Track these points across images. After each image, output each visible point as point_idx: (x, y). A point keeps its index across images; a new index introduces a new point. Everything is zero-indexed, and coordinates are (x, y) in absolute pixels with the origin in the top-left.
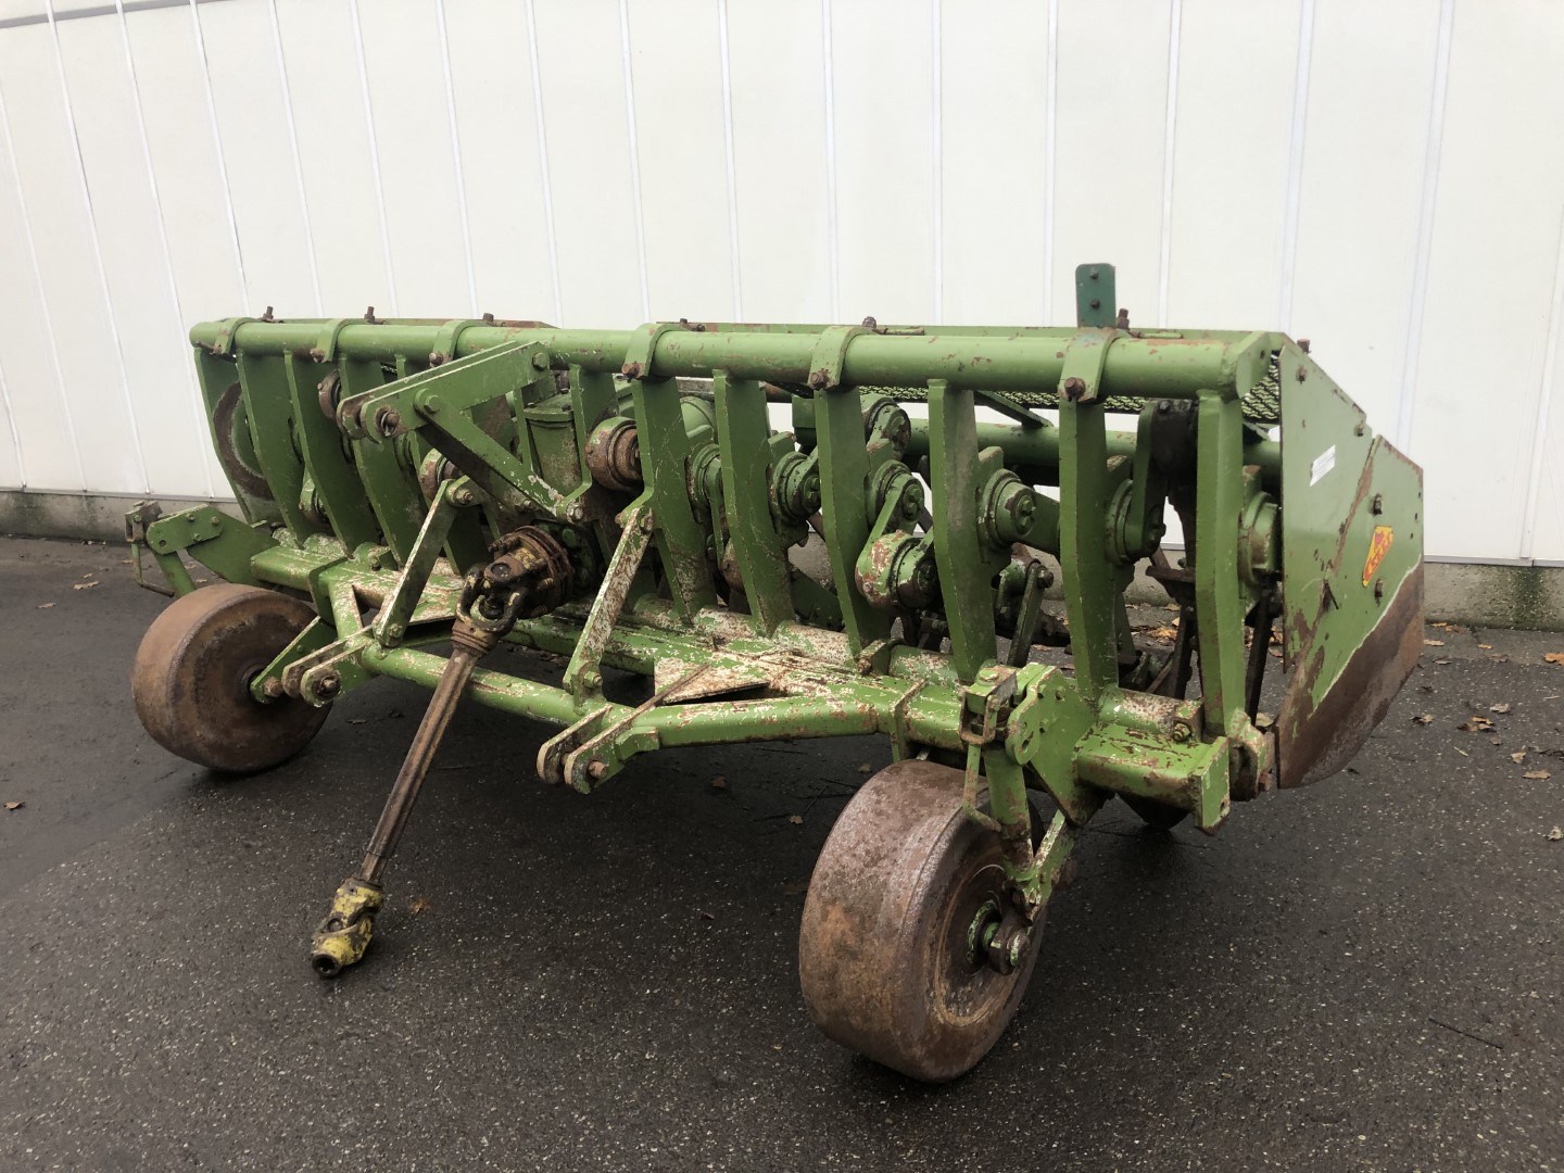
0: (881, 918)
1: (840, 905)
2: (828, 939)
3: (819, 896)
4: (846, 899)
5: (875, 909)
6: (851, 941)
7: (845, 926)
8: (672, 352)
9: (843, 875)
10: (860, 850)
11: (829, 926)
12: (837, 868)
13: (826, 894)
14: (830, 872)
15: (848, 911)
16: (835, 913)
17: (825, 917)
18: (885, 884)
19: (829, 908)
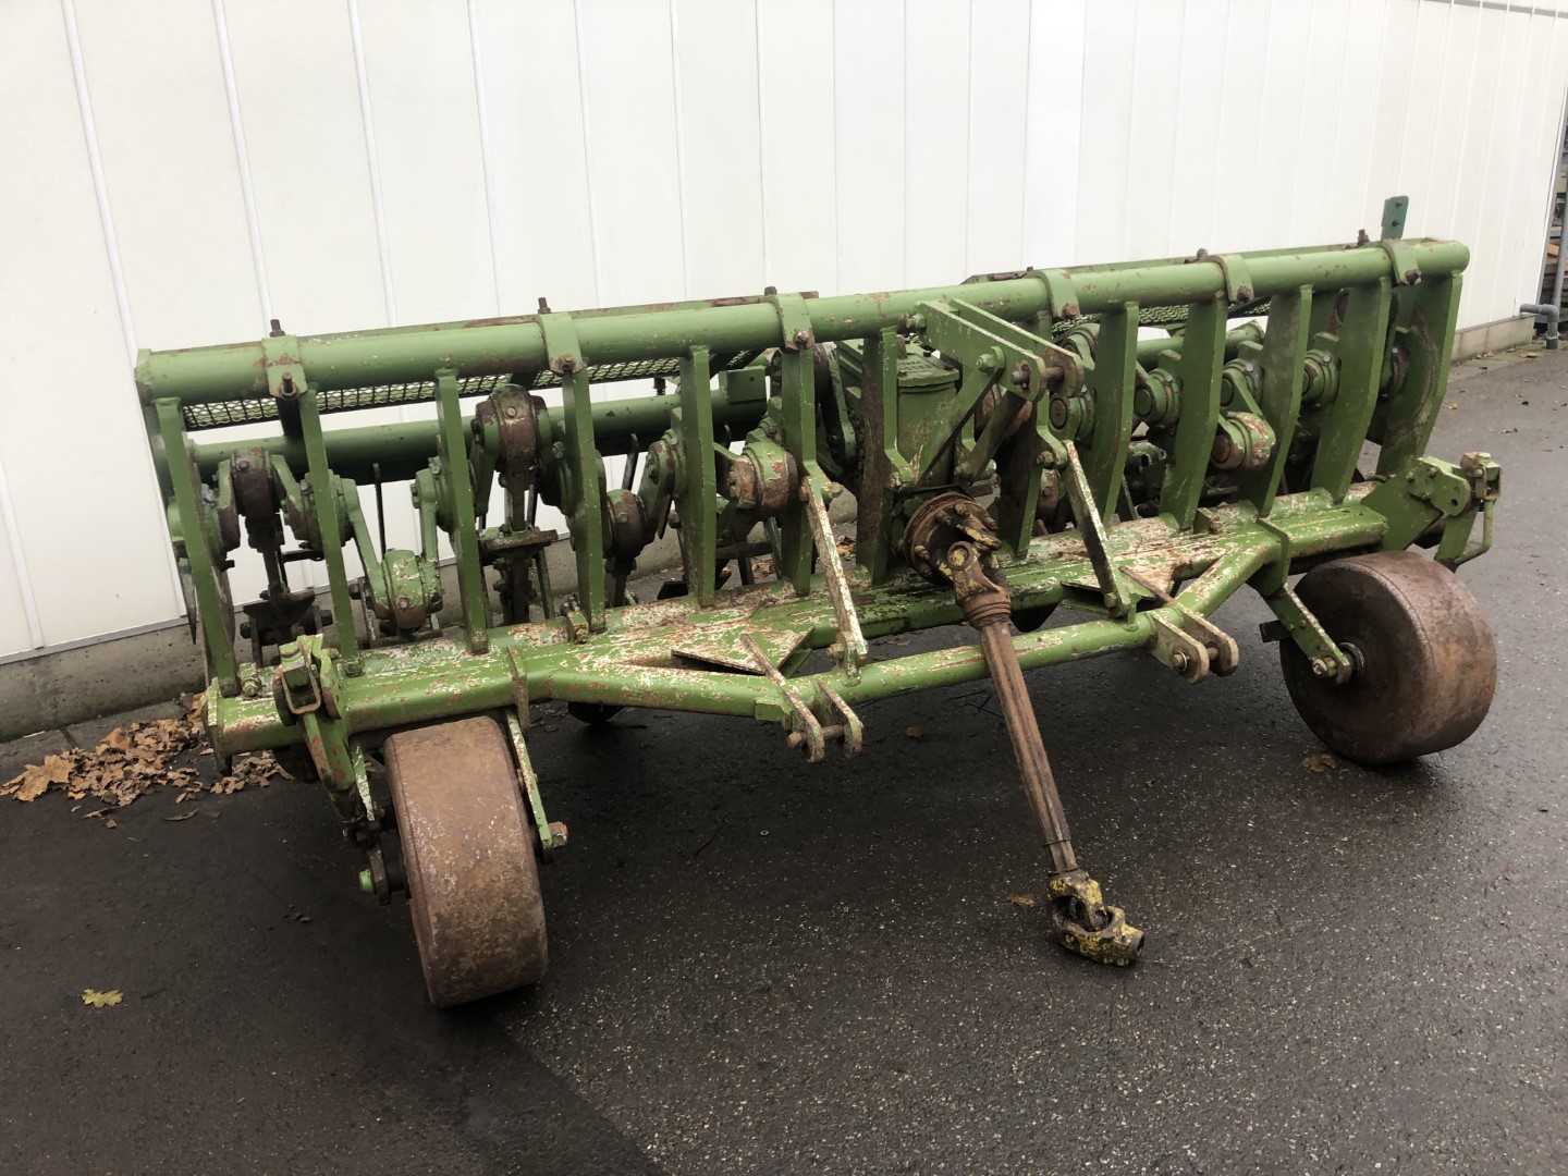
0: (1479, 634)
1: (1453, 640)
2: (1454, 668)
3: (1438, 642)
4: (1454, 635)
5: (1472, 630)
6: (1469, 658)
7: (1462, 651)
8: (1089, 292)
9: (1441, 622)
10: (1437, 604)
11: (1453, 657)
12: (1436, 621)
13: (1441, 639)
14: (1434, 625)
15: (1459, 641)
16: (1453, 647)
17: (1447, 651)
18: (1466, 614)
19: (1448, 646)
